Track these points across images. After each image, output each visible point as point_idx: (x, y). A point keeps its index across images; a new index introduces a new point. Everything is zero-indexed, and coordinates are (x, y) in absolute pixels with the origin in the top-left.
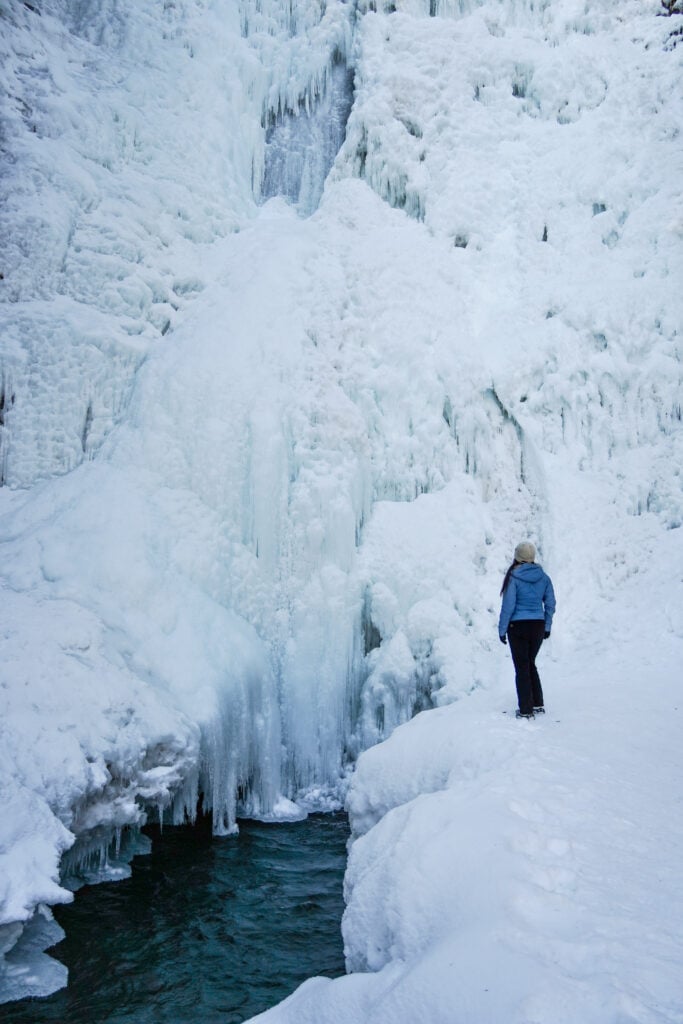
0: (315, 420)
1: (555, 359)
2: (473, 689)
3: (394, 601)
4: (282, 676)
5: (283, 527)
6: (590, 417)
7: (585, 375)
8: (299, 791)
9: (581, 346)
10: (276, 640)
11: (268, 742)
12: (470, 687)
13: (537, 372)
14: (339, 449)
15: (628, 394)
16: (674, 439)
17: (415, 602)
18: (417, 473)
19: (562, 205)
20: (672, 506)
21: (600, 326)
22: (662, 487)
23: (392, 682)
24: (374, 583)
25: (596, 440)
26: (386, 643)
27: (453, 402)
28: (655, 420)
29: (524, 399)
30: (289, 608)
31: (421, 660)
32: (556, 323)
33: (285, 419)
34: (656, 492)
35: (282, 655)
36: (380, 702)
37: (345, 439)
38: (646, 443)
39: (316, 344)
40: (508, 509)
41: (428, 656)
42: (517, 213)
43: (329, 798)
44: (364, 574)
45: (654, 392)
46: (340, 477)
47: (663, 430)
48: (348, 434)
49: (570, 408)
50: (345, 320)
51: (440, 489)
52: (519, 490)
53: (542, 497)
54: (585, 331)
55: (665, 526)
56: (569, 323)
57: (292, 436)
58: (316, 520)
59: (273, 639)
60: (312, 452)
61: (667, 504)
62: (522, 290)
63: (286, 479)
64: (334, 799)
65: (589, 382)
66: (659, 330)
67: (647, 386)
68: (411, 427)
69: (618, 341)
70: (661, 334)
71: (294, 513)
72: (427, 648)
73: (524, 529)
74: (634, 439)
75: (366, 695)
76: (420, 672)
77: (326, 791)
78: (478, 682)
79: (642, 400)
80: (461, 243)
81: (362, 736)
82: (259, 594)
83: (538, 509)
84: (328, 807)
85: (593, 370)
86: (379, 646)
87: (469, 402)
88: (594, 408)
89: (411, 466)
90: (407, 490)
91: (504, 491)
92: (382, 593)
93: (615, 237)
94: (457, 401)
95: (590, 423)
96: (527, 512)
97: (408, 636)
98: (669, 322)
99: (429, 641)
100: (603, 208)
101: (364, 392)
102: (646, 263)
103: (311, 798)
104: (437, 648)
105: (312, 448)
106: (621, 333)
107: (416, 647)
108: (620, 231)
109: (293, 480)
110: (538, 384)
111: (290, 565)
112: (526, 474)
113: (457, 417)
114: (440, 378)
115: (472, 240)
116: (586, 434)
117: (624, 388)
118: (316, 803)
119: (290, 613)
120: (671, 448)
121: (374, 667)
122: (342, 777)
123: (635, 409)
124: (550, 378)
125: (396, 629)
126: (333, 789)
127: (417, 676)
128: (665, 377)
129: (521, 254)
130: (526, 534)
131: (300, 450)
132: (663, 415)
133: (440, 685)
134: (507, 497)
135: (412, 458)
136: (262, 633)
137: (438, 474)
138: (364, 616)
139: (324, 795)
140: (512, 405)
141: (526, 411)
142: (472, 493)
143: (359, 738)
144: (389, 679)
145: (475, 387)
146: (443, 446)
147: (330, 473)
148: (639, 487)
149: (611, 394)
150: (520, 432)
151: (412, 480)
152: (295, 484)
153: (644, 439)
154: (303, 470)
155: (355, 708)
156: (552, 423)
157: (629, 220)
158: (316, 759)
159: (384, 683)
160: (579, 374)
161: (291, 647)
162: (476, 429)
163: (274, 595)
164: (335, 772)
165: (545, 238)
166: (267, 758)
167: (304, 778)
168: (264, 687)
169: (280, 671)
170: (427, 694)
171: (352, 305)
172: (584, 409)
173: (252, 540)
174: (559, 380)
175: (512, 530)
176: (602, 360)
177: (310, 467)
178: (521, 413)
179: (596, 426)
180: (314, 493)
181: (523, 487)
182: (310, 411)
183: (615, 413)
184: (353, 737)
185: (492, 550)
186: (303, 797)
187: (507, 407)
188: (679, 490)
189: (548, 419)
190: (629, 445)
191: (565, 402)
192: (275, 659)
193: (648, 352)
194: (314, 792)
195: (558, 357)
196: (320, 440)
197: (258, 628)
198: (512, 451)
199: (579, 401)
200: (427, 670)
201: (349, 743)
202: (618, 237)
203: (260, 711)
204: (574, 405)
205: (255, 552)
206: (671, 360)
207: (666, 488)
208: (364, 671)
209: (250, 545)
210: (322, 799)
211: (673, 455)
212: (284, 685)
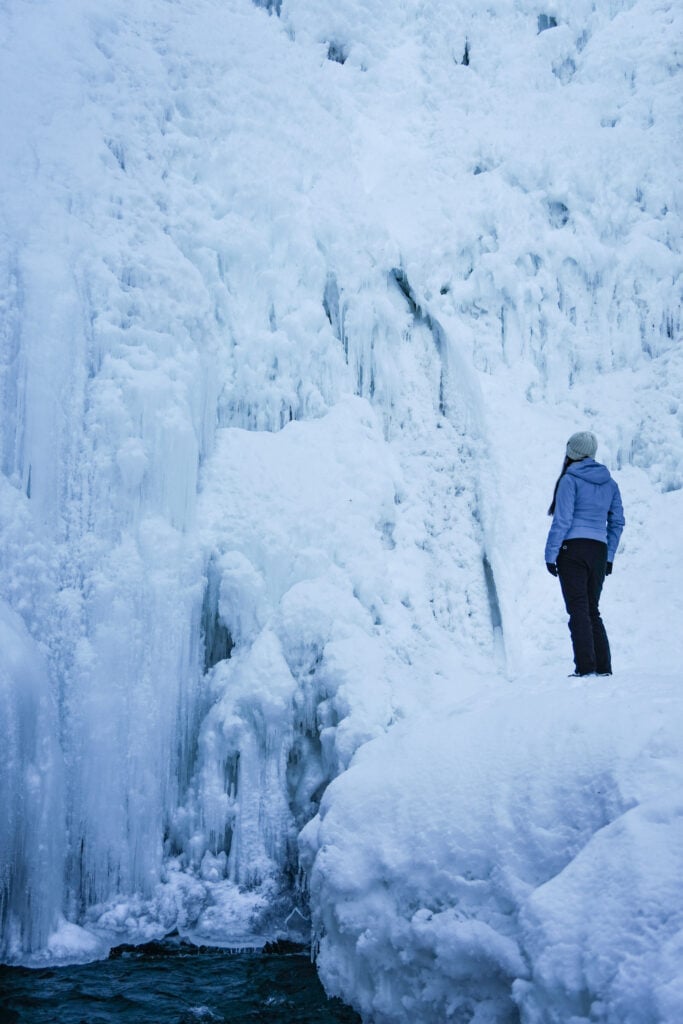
0: (128, 280)
1: (494, 233)
2: (390, 723)
3: (258, 582)
4: (66, 703)
5: (74, 449)
6: (543, 323)
7: (537, 260)
8: (90, 909)
9: (532, 215)
10: (58, 641)
11: (45, 816)
12: (388, 721)
13: (465, 252)
14: (169, 330)
15: (600, 292)
16: (666, 362)
17: (292, 584)
18: (283, 389)
19: (492, 13)
20: (669, 457)
21: (560, 189)
22: (652, 430)
23: (256, 713)
24: (223, 552)
25: (553, 358)
26: (243, 650)
27: (340, 284)
28: (638, 334)
29: (444, 291)
30: (82, 587)
31: (301, 678)
32: (493, 180)
33: (79, 272)
34: (642, 436)
35: (67, 667)
36: (234, 748)
37: (179, 317)
38: (624, 366)
39: (123, 167)
40: (424, 453)
41: (312, 672)
42: (421, 19)
43: (143, 920)
44: (208, 537)
45: (636, 293)
46: (173, 376)
47: (648, 350)
48: (183, 309)
49: (514, 307)
50: (168, 136)
51: (317, 417)
52: (439, 427)
53: (476, 436)
54: (537, 194)
55: (660, 486)
56: (513, 181)
57: (91, 303)
58: (133, 441)
59: (51, 638)
60: (123, 332)
61: (661, 455)
62: (432, 135)
63: (82, 371)
64: (152, 919)
65: (542, 270)
66: (641, 205)
67: (628, 282)
68: (272, 317)
69: (588, 212)
70: (643, 210)
71: (94, 427)
72: (312, 658)
73: (451, 483)
74: (607, 362)
75: (209, 737)
76: (300, 697)
77: (137, 908)
78: (399, 713)
79: (618, 303)
80: (337, 54)
81: (199, 808)
82: (31, 560)
83: (470, 454)
84: (142, 935)
85: (550, 253)
86: (229, 657)
87: (365, 285)
88: (550, 309)
89: (273, 378)
90: (268, 415)
91: (415, 425)
92: (238, 567)
93: (571, 69)
94: (347, 282)
95: (543, 332)
96: (454, 458)
97: (282, 637)
98: (656, 192)
99: (315, 647)
100: (554, 23)
101: (202, 251)
102: (619, 107)
103: (113, 921)
104: (332, 657)
105: (123, 326)
106: (592, 200)
107: (294, 657)
108: (577, 58)
109: (92, 375)
110: (465, 270)
111: (85, 513)
112: (448, 402)
113: (346, 308)
114: (319, 246)
115: (355, 52)
116: (537, 349)
117: (593, 283)
118: (120, 929)
119: (84, 596)
120: (663, 374)
121: (223, 690)
122: (164, 881)
123: (609, 315)
124: (485, 262)
125: (261, 628)
126: (148, 903)
127: (295, 705)
128: (652, 271)
129: (429, 80)
130: (453, 491)
131: (104, 325)
132: (648, 328)
133: (335, 718)
134: (420, 435)
135: (275, 365)
136: (35, 626)
137: (316, 392)
138: (205, 607)
139: (134, 915)
140: (428, 296)
141: (448, 307)
142: (370, 426)
143: (192, 813)
144: (251, 709)
145: (374, 262)
146: (325, 351)
147: (156, 367)
148: (619, 428)
149: (575, 291)
150: (439, 340)
151: (277, 398)
152: (95, 381)
153: (622, 361)
154: (108, 359)
155: (189, 759)
156: (486, 328)
157: (592, 45)
158: (121, 849)
159: (240, 716)
160: (528, 258)
161: (85, 652)
162: (376, 328)
163: (56, 564)
164: (153, 872)
165: (466, 61)
166: (41, 847)
167: (99, 885)
168: (41, 718)
169: (62, 693)
170: (313, 735)
171: (177, 115)
172: (536, 312)
173: (21, 469)
174: (500, 263)
175: (433, 484)
176: (561, 240)
177: (120, 356)
178: (440, 309)
179: (553, 338)
180: (131, 397)
181: (443, 421)
182: (119, 265)
183: (580, 320)
184: (181, 811)
185: (404, 511)
186: (96, 919)
187: (420, 299)
188: (678, 434)
189: (481, 322)
190: (599, 368)
191: (507, 299)
192: (54, 674)
193: (627, 233)
194: (117, 910)
195: (500, 230)
196: (137, 313)
197: (27, 617)
198: (427, 366)
199: (529, 300)
200: (312, 694)
201: (175, 822)
202: (574, 68)
203: (32, 760)
204: (520, 304)
205: (25, 488)
206: (662, 246)
207: (659, 432)
208: (204, 697)
209: (16, 476)
210: (131, 921)
211: (666, 384)
212: (70, 720)
